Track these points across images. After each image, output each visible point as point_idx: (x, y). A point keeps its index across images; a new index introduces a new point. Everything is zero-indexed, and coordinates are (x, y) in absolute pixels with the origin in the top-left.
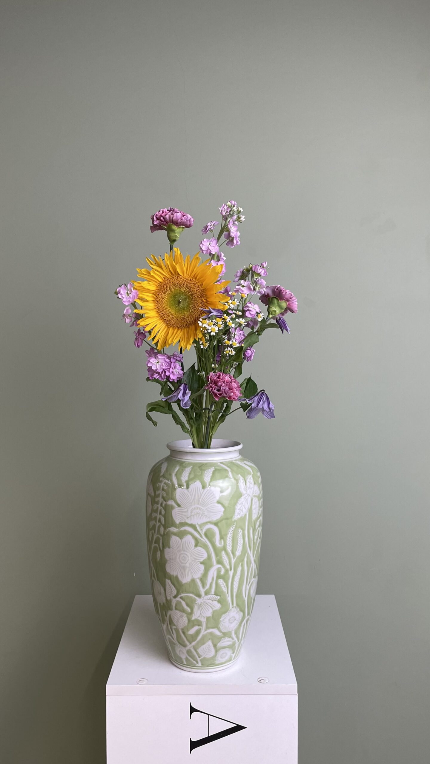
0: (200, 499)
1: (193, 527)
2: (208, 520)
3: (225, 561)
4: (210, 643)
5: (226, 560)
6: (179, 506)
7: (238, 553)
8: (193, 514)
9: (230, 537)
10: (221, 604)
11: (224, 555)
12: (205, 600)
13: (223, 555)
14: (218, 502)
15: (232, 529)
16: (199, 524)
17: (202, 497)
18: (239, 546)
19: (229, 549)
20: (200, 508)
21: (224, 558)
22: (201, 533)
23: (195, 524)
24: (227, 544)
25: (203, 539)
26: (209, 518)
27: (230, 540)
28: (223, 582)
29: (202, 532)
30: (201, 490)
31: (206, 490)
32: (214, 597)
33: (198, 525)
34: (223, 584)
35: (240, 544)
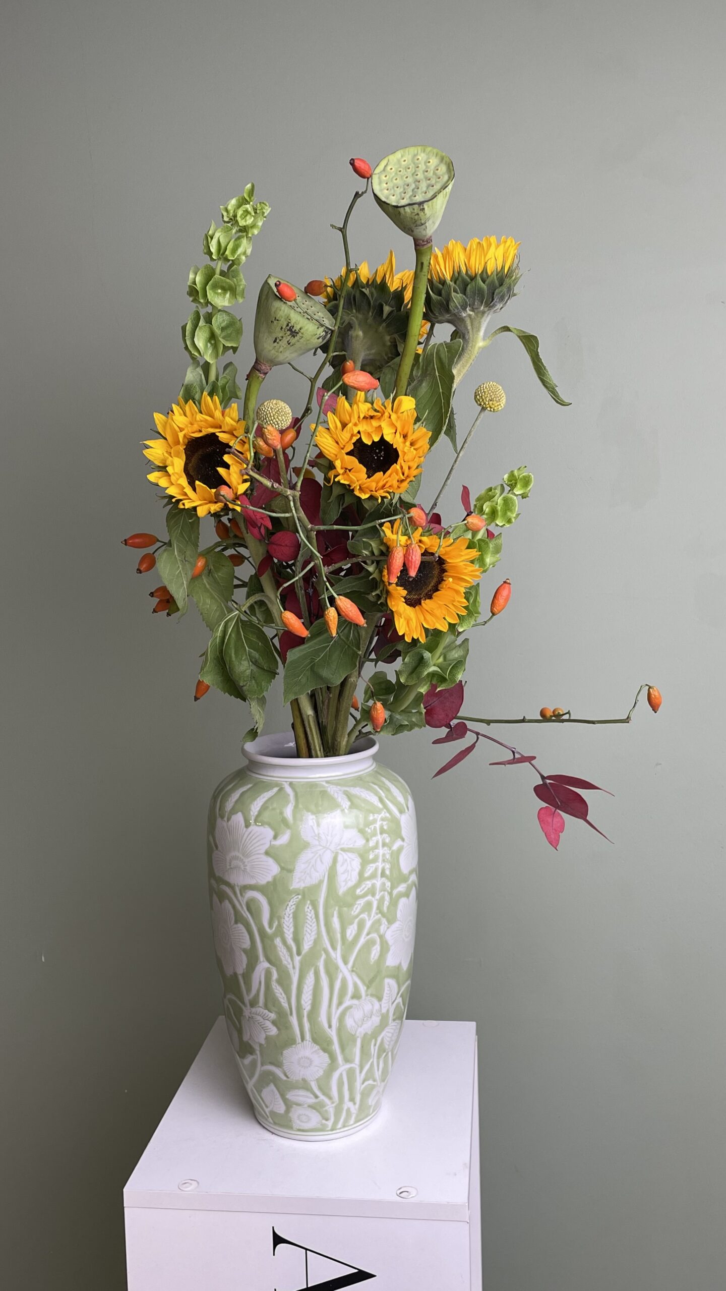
0: (241, 842)
1: (232, 887)
2: (252, 882)
3: (281, 953)
4: (272, 1086)
5: (283, 953)
6: (217, 847)
7: (306, 947)
8: (232, 867)
9: (289, 915)
10: (279, 1029)
11: (279, 943)
12: (253, 1014)
13: (278, 945)
14: (267, 853)
15: (293, 902)
16: (239, 884)
17: (243, 842)
18: (310, 934)
19: (289, 936)
20: (241, 858)
21: (279, 949)
22: (241, 901)
23: (235, 884)
24: (285, 926)
25: (245, 912)
26: (252, 877)
27: (289, 920)
28: (281, 990)
29: (243, 901)
30: (243, 829)
31: (250, 829)
32: (266, 1013)
33: (238, 886)
34: (281, 994)
35: (311, 930)
